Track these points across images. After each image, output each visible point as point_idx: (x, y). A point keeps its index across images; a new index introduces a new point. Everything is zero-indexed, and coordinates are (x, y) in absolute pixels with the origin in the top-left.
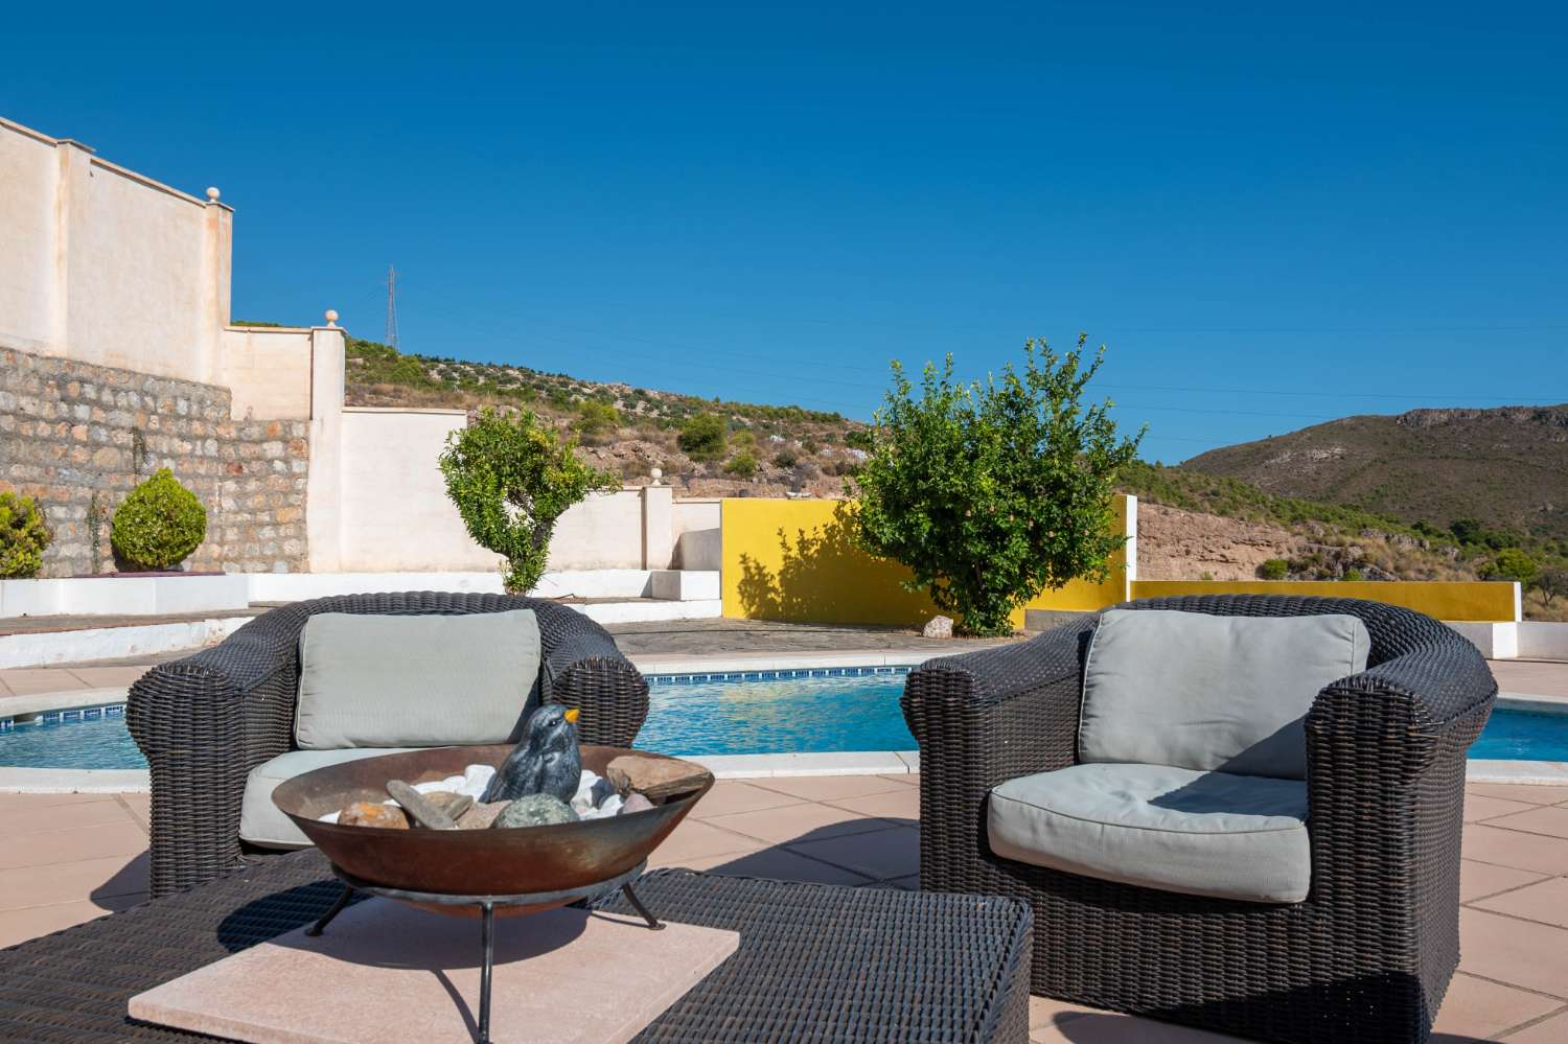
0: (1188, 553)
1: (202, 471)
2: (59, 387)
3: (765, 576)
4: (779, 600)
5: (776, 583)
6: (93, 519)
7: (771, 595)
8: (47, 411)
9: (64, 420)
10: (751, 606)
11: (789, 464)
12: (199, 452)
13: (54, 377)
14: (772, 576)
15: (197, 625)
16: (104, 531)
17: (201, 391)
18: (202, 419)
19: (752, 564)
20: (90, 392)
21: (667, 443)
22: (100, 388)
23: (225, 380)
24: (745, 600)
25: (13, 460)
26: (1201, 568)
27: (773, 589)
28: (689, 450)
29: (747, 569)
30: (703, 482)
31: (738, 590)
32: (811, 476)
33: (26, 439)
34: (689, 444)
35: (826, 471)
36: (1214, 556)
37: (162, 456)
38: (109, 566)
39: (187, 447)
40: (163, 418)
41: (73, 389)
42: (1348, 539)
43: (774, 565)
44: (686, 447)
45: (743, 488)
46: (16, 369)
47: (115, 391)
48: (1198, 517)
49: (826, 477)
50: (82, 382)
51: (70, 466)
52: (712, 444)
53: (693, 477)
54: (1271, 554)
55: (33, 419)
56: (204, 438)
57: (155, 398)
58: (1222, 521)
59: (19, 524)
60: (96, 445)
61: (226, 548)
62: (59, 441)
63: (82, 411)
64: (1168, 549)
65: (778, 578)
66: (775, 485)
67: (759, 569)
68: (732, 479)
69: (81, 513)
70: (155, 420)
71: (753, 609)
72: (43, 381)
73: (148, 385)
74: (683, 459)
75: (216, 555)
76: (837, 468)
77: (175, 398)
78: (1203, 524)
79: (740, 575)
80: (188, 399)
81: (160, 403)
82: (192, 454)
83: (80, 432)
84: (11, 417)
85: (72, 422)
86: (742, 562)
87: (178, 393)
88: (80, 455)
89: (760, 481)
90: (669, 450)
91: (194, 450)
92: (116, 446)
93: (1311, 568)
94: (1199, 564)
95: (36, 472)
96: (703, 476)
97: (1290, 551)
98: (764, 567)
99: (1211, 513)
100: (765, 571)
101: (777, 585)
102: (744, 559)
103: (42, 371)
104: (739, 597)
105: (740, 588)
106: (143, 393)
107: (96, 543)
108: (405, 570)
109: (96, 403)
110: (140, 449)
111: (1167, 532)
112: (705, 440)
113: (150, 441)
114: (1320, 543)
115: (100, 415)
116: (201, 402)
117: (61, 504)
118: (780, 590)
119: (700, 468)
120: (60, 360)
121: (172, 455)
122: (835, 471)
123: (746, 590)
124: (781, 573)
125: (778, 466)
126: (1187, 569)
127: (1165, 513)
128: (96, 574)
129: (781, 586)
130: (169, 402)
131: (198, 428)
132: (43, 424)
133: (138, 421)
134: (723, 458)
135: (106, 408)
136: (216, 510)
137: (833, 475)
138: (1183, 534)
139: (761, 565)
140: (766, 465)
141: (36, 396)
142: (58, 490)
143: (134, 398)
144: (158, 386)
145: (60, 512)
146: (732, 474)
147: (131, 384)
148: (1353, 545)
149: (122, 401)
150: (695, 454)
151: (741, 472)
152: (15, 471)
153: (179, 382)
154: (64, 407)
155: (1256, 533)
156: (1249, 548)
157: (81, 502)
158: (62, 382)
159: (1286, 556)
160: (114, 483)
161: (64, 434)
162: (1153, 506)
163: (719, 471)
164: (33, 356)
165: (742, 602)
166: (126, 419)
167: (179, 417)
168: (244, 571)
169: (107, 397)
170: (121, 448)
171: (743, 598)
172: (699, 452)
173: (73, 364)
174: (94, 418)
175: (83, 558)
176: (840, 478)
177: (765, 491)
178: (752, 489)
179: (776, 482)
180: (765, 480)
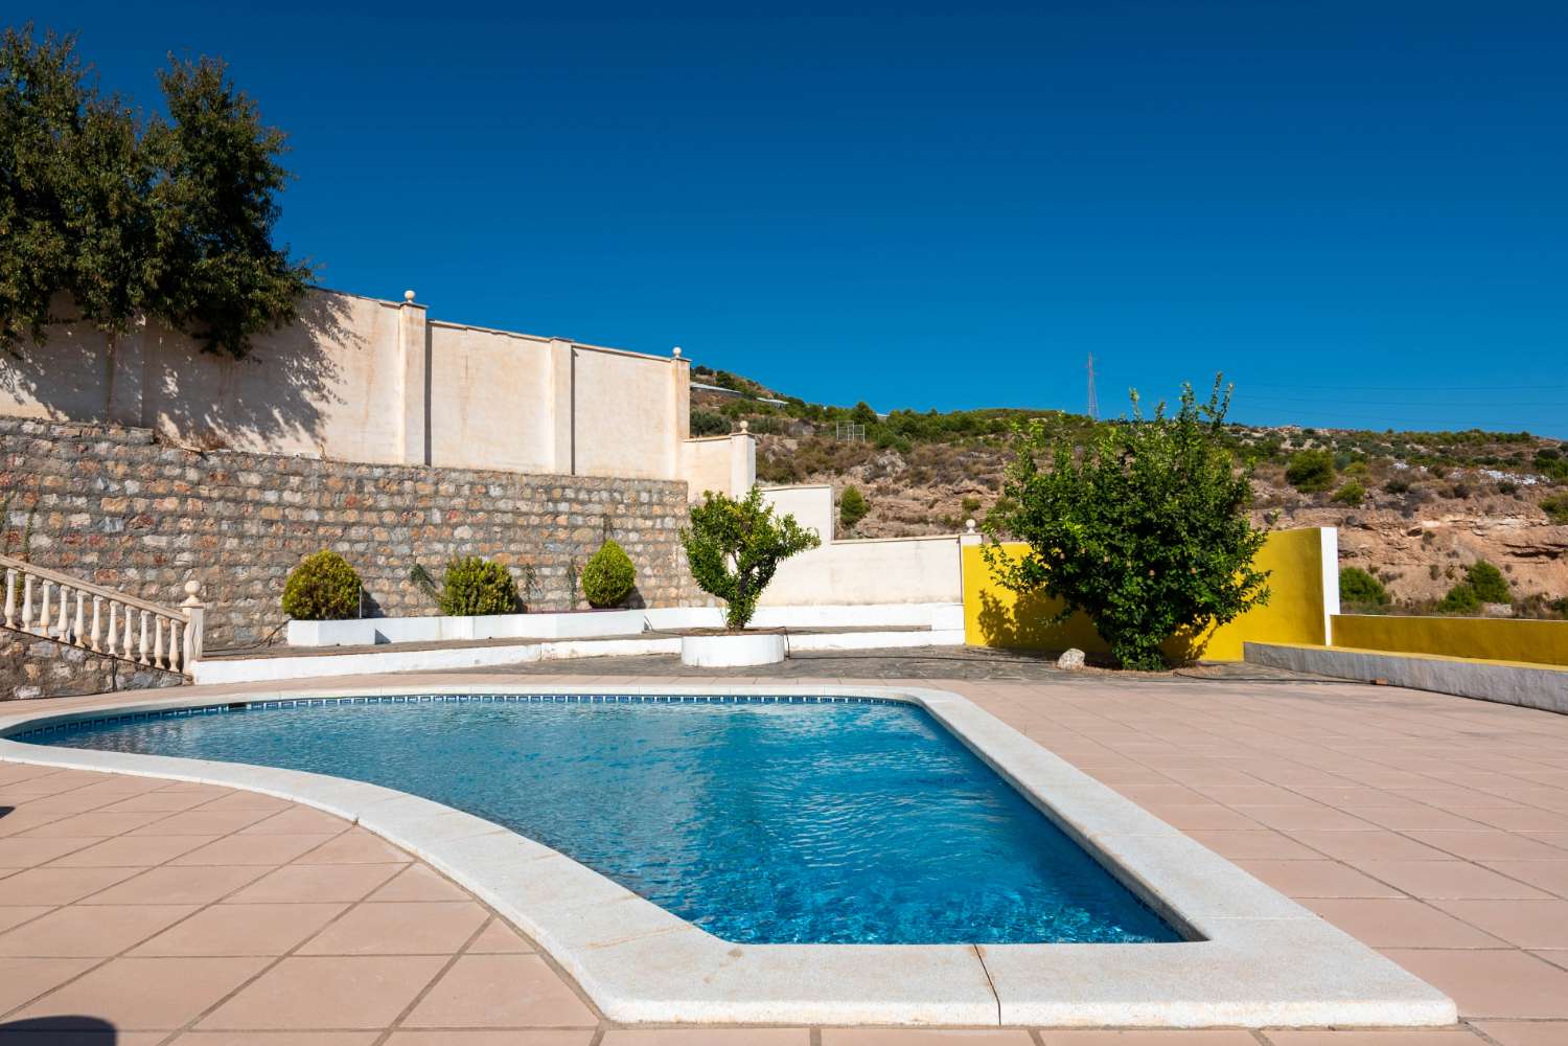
1: (662, 538)
2: (546, 492)
3: (1001, 608)
4: (1014, 629)
5: (1011, 615)
6: (571, 576)
7: (1008, 625)
8: (537, 508)
9: (551, 513)
10: (990, 634)
11: (1402, 489)
12: (658, 526)
13: (541, 487)
14: (1008, 609)
15: (533, 647)
16: (579, 583)
17: (660, 486)
18: (661, 503)
19: (990, 599)
20: (570, 494)
21: (1275, 478)
22: (578, 491)
23: (685, 476)
24: (985, 630)
25: (512, 541)
27: (1009, 621)
28: (1296, 484)
29: (985, 603)
30: (1308, 511)
31: (978, 621)
32: (1426, 499)
33: (521, 527)
34: (1295, 478)
35: (1442, 494)
37: (628, 531)
38: (585, 605)
39: (649, 523)
40: (628, 506)
41: (557, 493)
43: (1009, 599)
44: (1294, 481)
45: (1350, 514)
46: (514, 485)
47: (589, 492)
49: (1443, 501)
50: (564, 488)
51: (556, 541)
52: (1318, 477)
53: (1298, 507)
55: (526, 514)
56: (663, 517)
57: (622, 493)
59: (489, 581)
60: (575, 527)
61: (681, 590)
62: (546, 527)
63: (563, 507)
65: (1012, 610)
66: (1384, 511)
67: (996, 603)
68: (1340, 507)
69: (562, 571)
70: (621, 509)
71: (992, 637)
72: (535, 490)
73: (616, 485)
74: (1292, 491)
75: (673, 595)
76: (1456, 490)
77: (638, 492)
79: (981, 608)
80: (650, 492)
81: (626, 496)
82: (653, 528)
83: (562, 520)
84: (510, 515)
85: (557, 514)
86: (981, 597)
87: (640, 488)
88: (562, 534)
89: (1368, 508)
90: (1277, 485)
91: (654, 525)
92: (589, 527)
95: (528, 547)
96: (1308, 507)
98: (1000, 601)
100: (1001, 605)
101: (1012, 617)
102: (983, 594)
103: (533, 484)
104: (980, 627)
105: (980, 619)
106: (611, 491)
107: (574, 589)
108: (793, 604)
109: (576, 500)
110: (608, 528)
112: (1312, 473)
113: (617, 523)
115: (577, 508)
116: (661, 492)
117: (547, 566)
118: (1015, 621)
119: (1306, 499)
120: (547, 476)
121: (636, 530)
122: (1453, 494)
123: (985, 621)
124: (1015, 606)
125: (1389, 492)
128: (574, 610)
129: (1016, 617)
130: (634, 495)
131: (657, 510)
132: (533, 517)
133: (609, 510)
134: (1331, 488)
135: (582, 503)
136: (674, 565)
137: (1451, 498)
139: (998, 599)
140: (1376, 492)
141: (529, 500)
142: (547, 558)
143: (605, 495)
144: (623, 486)
145: (546, 571)
146: (1340, 502)
147: (602, 486)
149: (595, 496)
150: (1303, 487)
151: (1347, 500)
152: (513, 547)
153: (640, 481)
154: (550, 504)
157: (563, 564)
158: (548, 489)
160: (589, 550)
161: (549, 522)
163: (1325, 501)
164: (525, 475)
165: (982, 631)
166: (598, 509)
167: (642, 504)
168: (690, 606)
169: (583, 496)
170: (594, 528)
171: (983, 627)
172: (1307, 484)
173: (555, 477)
174: (573, 510)
175: (563, 600)
176: (1460, 500)
177: (1373, 517)
178: (1361, 514)
179: (1385, 507)
180: (1373, 506)
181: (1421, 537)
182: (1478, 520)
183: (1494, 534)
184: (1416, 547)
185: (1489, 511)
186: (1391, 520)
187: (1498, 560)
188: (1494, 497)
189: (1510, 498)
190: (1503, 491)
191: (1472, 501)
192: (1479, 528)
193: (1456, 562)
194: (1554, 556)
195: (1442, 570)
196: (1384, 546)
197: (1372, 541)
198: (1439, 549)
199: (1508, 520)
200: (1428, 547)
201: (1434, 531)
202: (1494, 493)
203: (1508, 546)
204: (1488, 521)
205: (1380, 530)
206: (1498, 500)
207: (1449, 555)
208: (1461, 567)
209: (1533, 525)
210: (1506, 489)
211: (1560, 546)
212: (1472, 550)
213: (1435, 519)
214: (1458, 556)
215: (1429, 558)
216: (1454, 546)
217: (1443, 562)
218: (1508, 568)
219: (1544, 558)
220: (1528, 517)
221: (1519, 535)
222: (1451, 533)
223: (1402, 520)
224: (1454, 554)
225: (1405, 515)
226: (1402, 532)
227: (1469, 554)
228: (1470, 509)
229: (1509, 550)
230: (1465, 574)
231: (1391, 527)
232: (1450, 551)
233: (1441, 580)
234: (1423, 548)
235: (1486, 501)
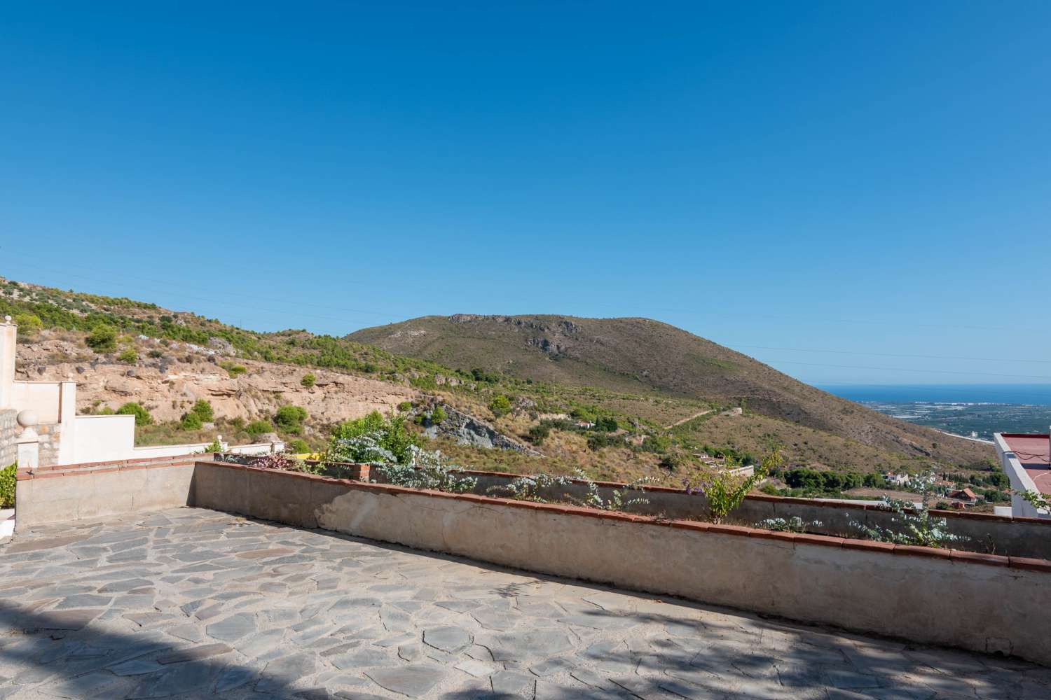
0: (366, 399)
11: (158, 356)
26: (373, 406)
28: (94, 347)
30: (104, 366)
32: (171, 362)
34: (94, 343)
35: (179, 360)
36: (379, 401)
42: (437, 392)
44: (91, 345)
45: (130, 370)
48: (371, 382)
49: (180, 364)
52: (109, 344)
53: (97, 363)
54: (402, 400)
58: (382, 383)
64: (357, 397)
66: (150, 368)
68: (123, 364)
74: (91, 351)
76: (186, 358)
78: (374, 385)
89: (140, 366)
90: (80, 347)
93: (421, 406)
94: (371, 405)
96: (104, 363)
97: (412, 398)
99: (377, 380)
111: (357, 389)
112: (104, 342)
114: (424, 394)
119: (102, 359)
122: (185, 360)
125: (151, 357)
126: (367, 407)
127: (356, 380)
134: (116, 352)
137: (184, 362)
138: (364, 390)
140: (143, 356)
146: (122, 361)
148: (439, 395)
150: (97, 349)
151: (128, 360)
155: (397, 389)
156: (394, 396)
159: (410, 400)
162: (351, 377)
163: (114, 360)
172: (101, 348)
176: (189, 364)
177: (143, 372)
178: (135, 370)
179: (150, 366)
180: (144, 366)
181: (168, 384)
182: (197, 376)
183: (203, 383)
184: (166, 390)
185: (203, 371)
186: (153, 374)
187: (206, 398)
188: (205, 363)
189: (212, 364)
190: (209, 360)
191: (194, 365)
192: (196, 380)
193: (186, 399)
194: (229, 395)
195: (178, 404)
196: (148, 389)
197: (141, 386)
198: (177, 392)
199: (211, 376)
200: (171, 390)
201: (174, 381)
202: (205, 361)
203: (210, 390)
204: (201, 376)
205: (147, 380)
206: (207, 365)
207: (182, 395)
208: (188, 401)
209: (222, 379)
210: (211, 359)
211: (234, 391)
212: (193, 392)
213: (175, 374)
214: (187, 396)
215: (172, 396)
216: (184, 390)
217: (179, 399)
218: (209, 402)
219: (225, 397)
220: (220, 375)
221: (216, 385)
222: (183, 382)
223: (160, 374)
224: (185, 394)
225: (161, 372)
226: (159, 381)
227: (191, 394)
228: (193, 370)
229: (210, 392)
230: (191, 406)
231: (153, 378)
232: (183, 393)
233: (178, 409)
234: (169, 391)
235: (201, 365)
